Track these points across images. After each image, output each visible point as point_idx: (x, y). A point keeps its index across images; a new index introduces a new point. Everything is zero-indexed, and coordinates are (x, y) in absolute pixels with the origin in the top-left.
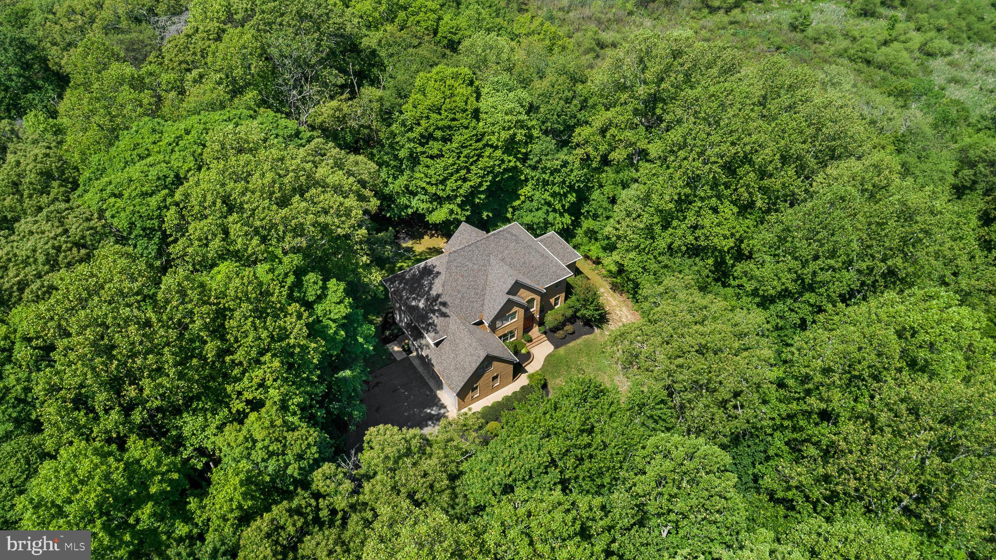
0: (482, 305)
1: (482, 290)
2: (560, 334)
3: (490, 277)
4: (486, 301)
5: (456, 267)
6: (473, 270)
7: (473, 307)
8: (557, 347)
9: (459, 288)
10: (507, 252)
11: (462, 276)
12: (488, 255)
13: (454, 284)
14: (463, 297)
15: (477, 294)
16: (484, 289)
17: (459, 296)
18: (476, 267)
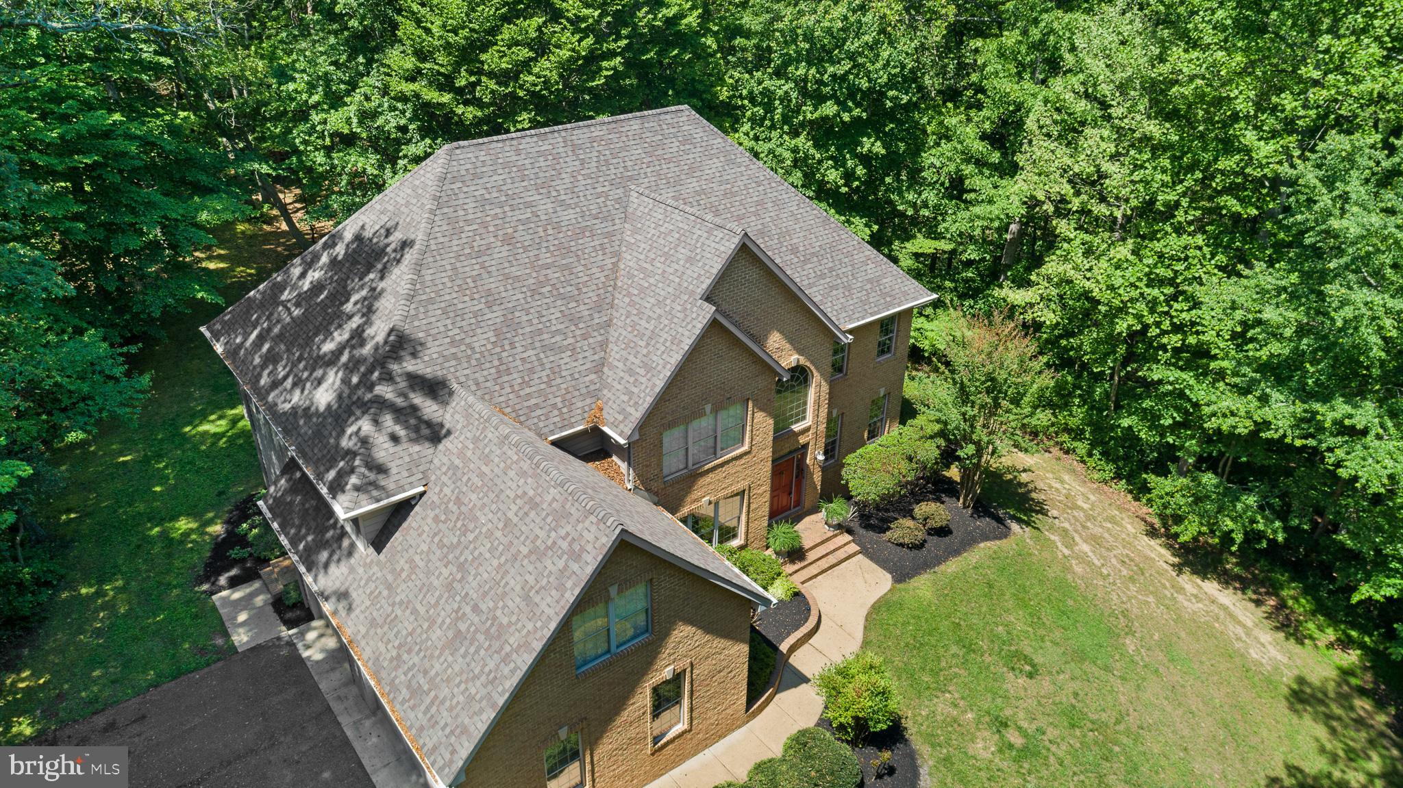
0: (598, 368)
1: (598, 307)
2: (904, 529)
3: (627, 257)
4: (615, 352)
5: (483, 203)
6: (558, 227)
7: (555, 372)
8: (901, 576)
9: (492, 283)
10: (693, 184)
11: (508, 240)
12: (624, 182)
13: (470, 268)
14: (510, 323)
15: (574, 320)
16: (604, 304)
17: (495, 316)
18: (568, 216)
